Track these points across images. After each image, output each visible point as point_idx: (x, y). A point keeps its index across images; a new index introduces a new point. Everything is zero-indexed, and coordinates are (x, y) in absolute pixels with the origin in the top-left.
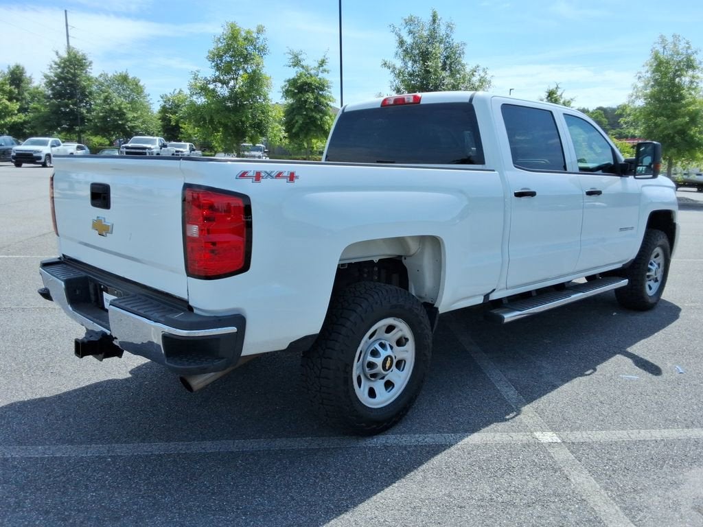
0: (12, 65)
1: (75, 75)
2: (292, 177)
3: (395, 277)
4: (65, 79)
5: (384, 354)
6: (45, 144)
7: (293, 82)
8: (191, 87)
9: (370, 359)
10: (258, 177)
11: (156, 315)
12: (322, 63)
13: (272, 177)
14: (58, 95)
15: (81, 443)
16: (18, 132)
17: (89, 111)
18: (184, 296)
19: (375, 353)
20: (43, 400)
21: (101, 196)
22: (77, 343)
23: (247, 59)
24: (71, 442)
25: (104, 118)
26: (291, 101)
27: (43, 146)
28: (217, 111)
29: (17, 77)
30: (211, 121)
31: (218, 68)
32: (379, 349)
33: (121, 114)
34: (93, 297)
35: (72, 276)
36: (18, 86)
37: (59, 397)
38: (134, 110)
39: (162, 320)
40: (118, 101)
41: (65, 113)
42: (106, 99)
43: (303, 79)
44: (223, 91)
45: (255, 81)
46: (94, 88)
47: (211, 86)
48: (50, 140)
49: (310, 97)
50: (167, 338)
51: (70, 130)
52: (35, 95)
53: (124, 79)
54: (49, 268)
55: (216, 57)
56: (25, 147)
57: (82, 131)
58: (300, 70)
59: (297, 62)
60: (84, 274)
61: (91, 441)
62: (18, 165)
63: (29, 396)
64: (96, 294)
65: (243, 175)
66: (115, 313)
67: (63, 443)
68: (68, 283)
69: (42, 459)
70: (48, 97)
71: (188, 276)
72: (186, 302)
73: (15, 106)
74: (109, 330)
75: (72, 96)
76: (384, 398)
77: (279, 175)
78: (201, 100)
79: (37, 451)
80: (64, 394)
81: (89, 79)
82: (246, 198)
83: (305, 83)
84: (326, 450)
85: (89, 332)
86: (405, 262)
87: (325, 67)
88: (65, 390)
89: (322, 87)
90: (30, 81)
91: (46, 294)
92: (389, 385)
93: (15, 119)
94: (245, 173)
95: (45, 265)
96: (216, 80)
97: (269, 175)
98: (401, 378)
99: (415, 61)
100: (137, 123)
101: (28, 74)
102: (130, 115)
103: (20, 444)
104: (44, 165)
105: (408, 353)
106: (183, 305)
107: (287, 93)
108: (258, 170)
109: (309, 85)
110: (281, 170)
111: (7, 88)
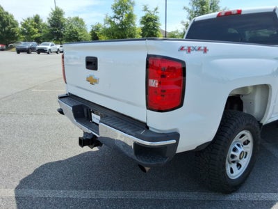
0: (35, 15)
1: (59, 18)
2: (205, 50)
3: (236, 106)
4: (55, 19)
5: (240, 150)
6: (48, 45)
7: (144, 18)
8: (105, 20)
9: (233, 153)
10: (189, 50)
11: (129, 131)
12: (156, 9)
13: (196, 50)
14: (53, 26)
15: (81, 189)
16: (38, 41)
17: (64, 32)
18: (144, 120)
19: (235, 150)
20: (60, 162)
21: (92, 63)
22: (80, 139)
23: (127, 8)
24: (76, 188)
25: (70, 35)
26: (143, 26)
27: (48, 46)
28: (115, 30)
29: (37, 19)
30: (113, 34)
31: (115, 12)
32: (237, 147)
33: (77, 33)
34: (86, 115)
35: (75, 104)
36: (37, 23)
37: (67, 160)
38: (81, 31)
39: (134, 134)
40: (75, 27)
41: (55, 33)
42: (71, 27)
43: (148, 16)
44: (117, 22)
45: (130, 17)
46: (66, 23)
47: (113, 20)
48: (50, 43)
49: (151, 23)
50: (136, 144)
51: (57, 40)
52: (44, 26)
53: (77, 19)
54: (63, 99)
55: (115, 8)
56: (41, 46)
57: (62, 40)
58: (147, 12)
59: (146, 9)
60: (80, 103)
61: (86, 188)
62: (39, 53)
63: (54, 160)
64: (88, 113)
65: (182, 49)
66: (102, 126)
67: (73, 189)
68: (73, 107)
69: (64, 199)
70: (48, 27)
71: (147, 109)
72: (145, 124)
73: (36, 30)
74: (98, 134)
75: (58, 26)
76: (237, 173)
77: (199, 49)
78: (108, 26)
79: (60, 194)
80: (70, 159)
81: (64, 19)
82: (183, 62)
83: (149, 18)
84: (209, 201)
85: (85, 133)
86: (242, 98)
87: (157, 11)
88: (70, 157)
89: (156, 19)
90: (42, 21)
91: (61, 112)
92: (239, 166)
93: (37, 35)
94: (183, 47)
95: (61, 98)
96: (115, 17)
97: (194, 49)
98: (245, 163)
99: (197, 6)
100: (82, 36)
101: (41, 18)
102: (80, 33)
103: (52, 189)
104: (48, 53)
105: (249, 149)
106: (145, 126)
107: (142, 22)
108: (190, 45)
109: (151, 18)
110: (200, 46)
111: (34, 23)
